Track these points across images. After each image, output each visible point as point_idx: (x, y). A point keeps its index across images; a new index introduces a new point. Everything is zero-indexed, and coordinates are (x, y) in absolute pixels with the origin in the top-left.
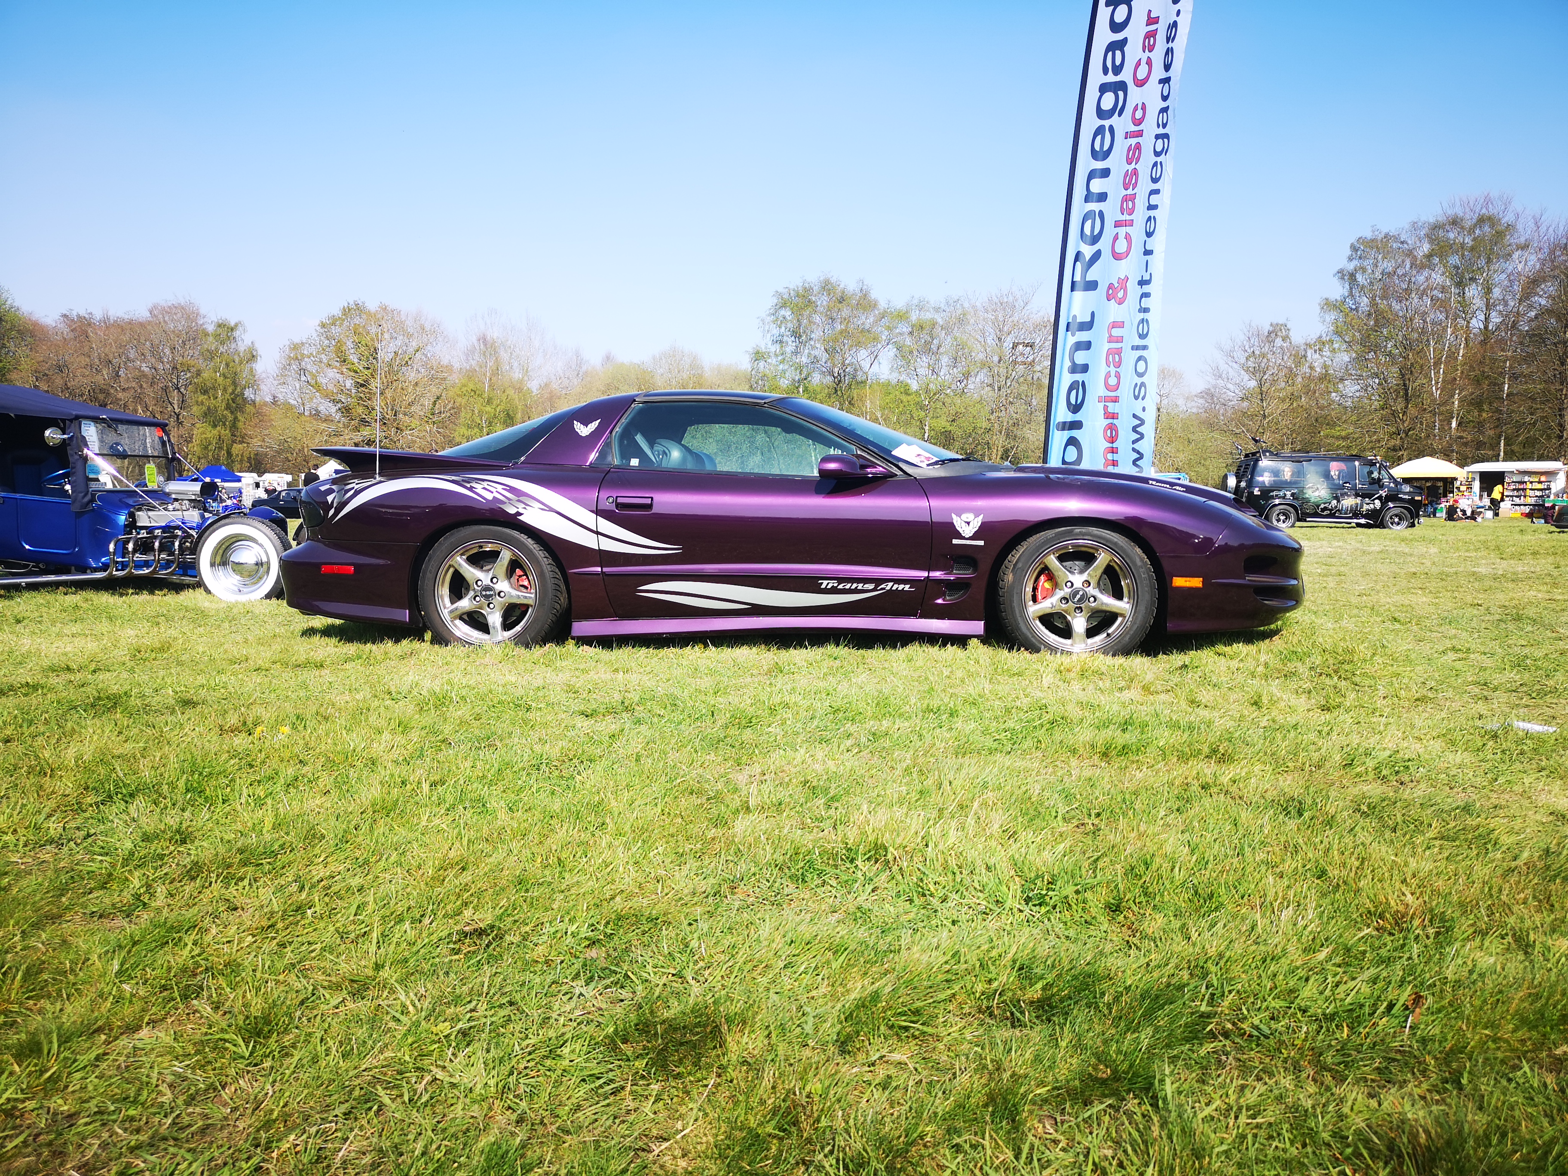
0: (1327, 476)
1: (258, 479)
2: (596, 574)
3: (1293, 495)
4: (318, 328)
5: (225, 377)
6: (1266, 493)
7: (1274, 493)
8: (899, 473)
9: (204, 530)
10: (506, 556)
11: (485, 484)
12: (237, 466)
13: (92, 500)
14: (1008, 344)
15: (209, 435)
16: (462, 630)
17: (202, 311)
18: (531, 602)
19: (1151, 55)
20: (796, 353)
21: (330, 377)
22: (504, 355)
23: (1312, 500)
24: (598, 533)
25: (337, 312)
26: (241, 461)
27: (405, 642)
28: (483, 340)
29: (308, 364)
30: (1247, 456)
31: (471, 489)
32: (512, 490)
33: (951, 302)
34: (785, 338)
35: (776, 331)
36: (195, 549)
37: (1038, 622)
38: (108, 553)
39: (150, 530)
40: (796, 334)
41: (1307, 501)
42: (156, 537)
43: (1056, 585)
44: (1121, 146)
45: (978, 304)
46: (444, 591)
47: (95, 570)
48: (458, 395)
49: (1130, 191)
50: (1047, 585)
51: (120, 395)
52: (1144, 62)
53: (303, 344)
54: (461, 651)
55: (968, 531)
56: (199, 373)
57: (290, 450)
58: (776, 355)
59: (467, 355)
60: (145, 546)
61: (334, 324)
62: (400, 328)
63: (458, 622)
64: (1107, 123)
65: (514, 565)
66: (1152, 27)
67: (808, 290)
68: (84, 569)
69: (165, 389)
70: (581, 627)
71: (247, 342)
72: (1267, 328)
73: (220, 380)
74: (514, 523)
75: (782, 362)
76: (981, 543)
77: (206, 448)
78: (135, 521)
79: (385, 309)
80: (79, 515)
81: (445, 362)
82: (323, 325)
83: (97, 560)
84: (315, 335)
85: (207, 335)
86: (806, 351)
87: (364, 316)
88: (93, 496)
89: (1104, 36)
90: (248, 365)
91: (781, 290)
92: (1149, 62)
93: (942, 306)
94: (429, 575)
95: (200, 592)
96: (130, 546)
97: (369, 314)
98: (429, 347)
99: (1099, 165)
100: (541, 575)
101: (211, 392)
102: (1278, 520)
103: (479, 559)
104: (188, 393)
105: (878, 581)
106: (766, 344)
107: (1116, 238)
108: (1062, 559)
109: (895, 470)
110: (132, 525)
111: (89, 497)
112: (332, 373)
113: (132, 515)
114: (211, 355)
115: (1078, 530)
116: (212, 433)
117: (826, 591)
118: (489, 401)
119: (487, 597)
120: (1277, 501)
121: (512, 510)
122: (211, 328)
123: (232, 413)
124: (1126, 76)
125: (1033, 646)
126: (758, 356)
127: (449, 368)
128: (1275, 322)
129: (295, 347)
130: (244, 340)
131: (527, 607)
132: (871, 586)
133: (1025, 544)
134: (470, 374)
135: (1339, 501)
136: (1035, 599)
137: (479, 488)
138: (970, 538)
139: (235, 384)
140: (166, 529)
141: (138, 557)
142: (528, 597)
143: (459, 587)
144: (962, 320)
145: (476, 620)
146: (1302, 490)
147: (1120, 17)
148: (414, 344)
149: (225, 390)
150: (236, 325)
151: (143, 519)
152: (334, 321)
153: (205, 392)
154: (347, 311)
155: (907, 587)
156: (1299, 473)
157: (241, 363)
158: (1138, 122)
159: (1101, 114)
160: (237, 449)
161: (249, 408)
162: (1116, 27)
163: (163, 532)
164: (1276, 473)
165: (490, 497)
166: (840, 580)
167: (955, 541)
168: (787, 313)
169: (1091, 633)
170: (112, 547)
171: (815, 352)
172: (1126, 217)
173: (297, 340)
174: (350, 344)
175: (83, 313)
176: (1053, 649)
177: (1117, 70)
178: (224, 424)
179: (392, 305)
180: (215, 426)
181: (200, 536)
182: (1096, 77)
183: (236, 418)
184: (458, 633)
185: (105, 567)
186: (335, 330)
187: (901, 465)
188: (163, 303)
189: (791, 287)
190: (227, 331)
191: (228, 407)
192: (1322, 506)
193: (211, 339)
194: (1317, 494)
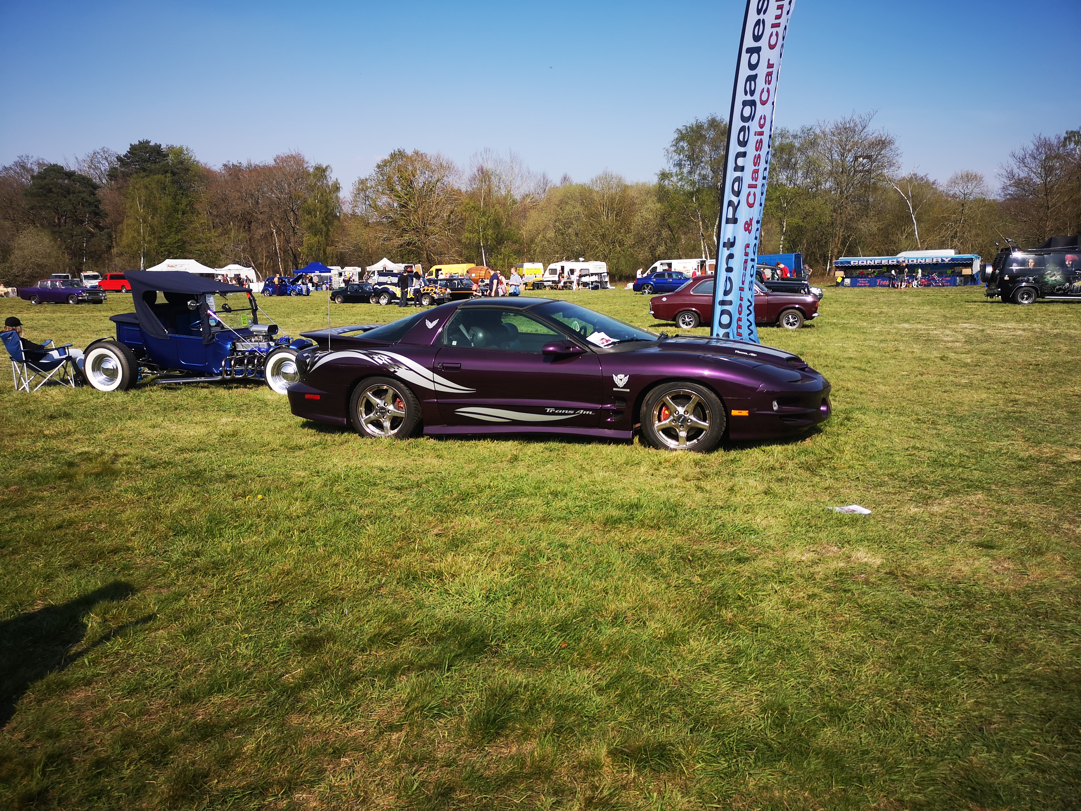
0: (1062, 264)
1: (341, 270)
2: (434, 403)
3: (1034, 279)
4: (376, 169)
5: (321, 203)
6: (1015, 277)
7: (1020, 278)
8: (589, 350)
9: (270, 355)
10: (391, 392)
11: (379, 356)
12: (330, 261)
13: (213, 338)
14: (850, 158)
15: (312, 241)
16: (371, 429)
17: (306, 159)
18: (403, 416)
19: (769, 86)
20: (690, 173)
21: (383, 201)
22: (495, 180)
23: (1050, 282)
24: (434, 382)
25: (387, 157)
26: (332, 257)
27: (346, 434)
28: (481, 170)
29: (369, 193)
30: (1002, 250)
31: (372, 358)
32: (392, 359)
33: (805, 130)
34: (683, 162)
35: (676, 157)
36: (265, 363)
37: (661, 432)
38: (221, 366)
39: (243, 352)
40: (690, 158)
41: (1046, 283)
42: (246, 356)
43: (671, 414)
44: (753, 140)
45: (827, 130)
46: (362, 409)
47: (217, 375)
48: (464, 211)
49: (756, 168)
50: (666, 412)
51: (260, 216)
52: (765, 90)
53: (367, 180)
54: (369, 441)
55: (621, 384)
56: (305, 201)
57: (360, 250)
58: (677, 175)
59: (470, 181)
60: (240, 362)
61: (385, 165)
62: (427, 166)
63: (369, 425)
64: (746, 125)
65: (395, 397)
66: (770, 70)
67: (700, 127)
68: (211, 374)
69: (285, 211)
70: (427, 429)
71: (334, 179)
72: (1064, 135)
73: (318, 205)
74: (393, 376)
75: (681, 179)
76: (628, 390)
77: (311, 249)
78: (235, 348)
79: (417, 153)
80: (207, 346)
81: (456, 188)
82: (379, 167)
83: (217, 369)
84: (374, 173)
85: (309, 174)
86: (698, 172)
87: (404, 159)
88: (213, 335)
89: (745, 72)
90: (335, 195)
91: (680, 128)
92: (768, 91)
93: (799, 134)
94: (354, 402)
95: (265, 388)
96: (233, 362)
97: (407, 157)
98: (445, 178)
99: (742, 149)
100: (408, 402)
101: (313, 213)
102: (1023, 298)
103: (379, 393)
104: (299, 213)
105: (576, 409)
106: (670, 167)
107: (749, 194)
108: (673, 399)
109: (586, 349)
110: (234, 350)
111: (211, 336)
112: (385, 199)
113: (234, 344)
114: (311, 188)
115: (680, 383)
116: (314, 240)
117: (549, 414)
118: (484, 214)
119: (382, 413)
120: (1024, 284)
121: (392, 370)
122: (311, 170)
123: (326, 226)
124: (756, 97)
125: (657, 445)
126: (664, 176)
127: (459, 192)
128: (1070, 130)
129: (362, 182)
130: (332, 177)
131: (401, 419)
132: (572, 412)
133: (653, 391)
134: (473, 195)
135: (1071, 284)
136: (660, 420)
137: (376, 358)
138: (622, 388)
139: (327, 206)
140: (252, 352)
141: (238, 367)
142: (402, 413)
143: (369, 407)
144: (813, 144)
145: (378, 425)
146: (1042, 276)
147: (754, 61)
148: (436, 176)
149: (321, 211)
150: (326, 168)
151: (240, 347)
152: (385, 163)
153: (309, 213)
154: (393, 156)
155: (591, 413)
156: (1038, 263)
157: (330, 193)
158: (761, 126)
159: (744, 119)
160: (329, 249)
161: (336, 222)
162: (752, 67)
163: (250, 354)
164: (1023, 262)
165: (381, 362)
166: (556, 409)
167: (614, 389)
168: (684, 144)
169: (689, 439)
170: (223, 363)
171: (703, 172)
172: (754, 183)
173: (363, 177)
174: (396, 178)
175: (235, 163)
176: (666, 448)
177: (752, 93)
178: (321, 234)
179: (422, 151)
180: (316, 235)
181: (267, 356)
182: (741, 97)
183: (328, 230)
184: (368, 431)
185: (221, 374)
186: (387, 170)
187: (590, 346)
188: (282, 155)
189: (688, 125)
190: (321, 172)
191: (323, 222)
192: (1058, 287)
193: (312, 177)
194: (1053, 278)
